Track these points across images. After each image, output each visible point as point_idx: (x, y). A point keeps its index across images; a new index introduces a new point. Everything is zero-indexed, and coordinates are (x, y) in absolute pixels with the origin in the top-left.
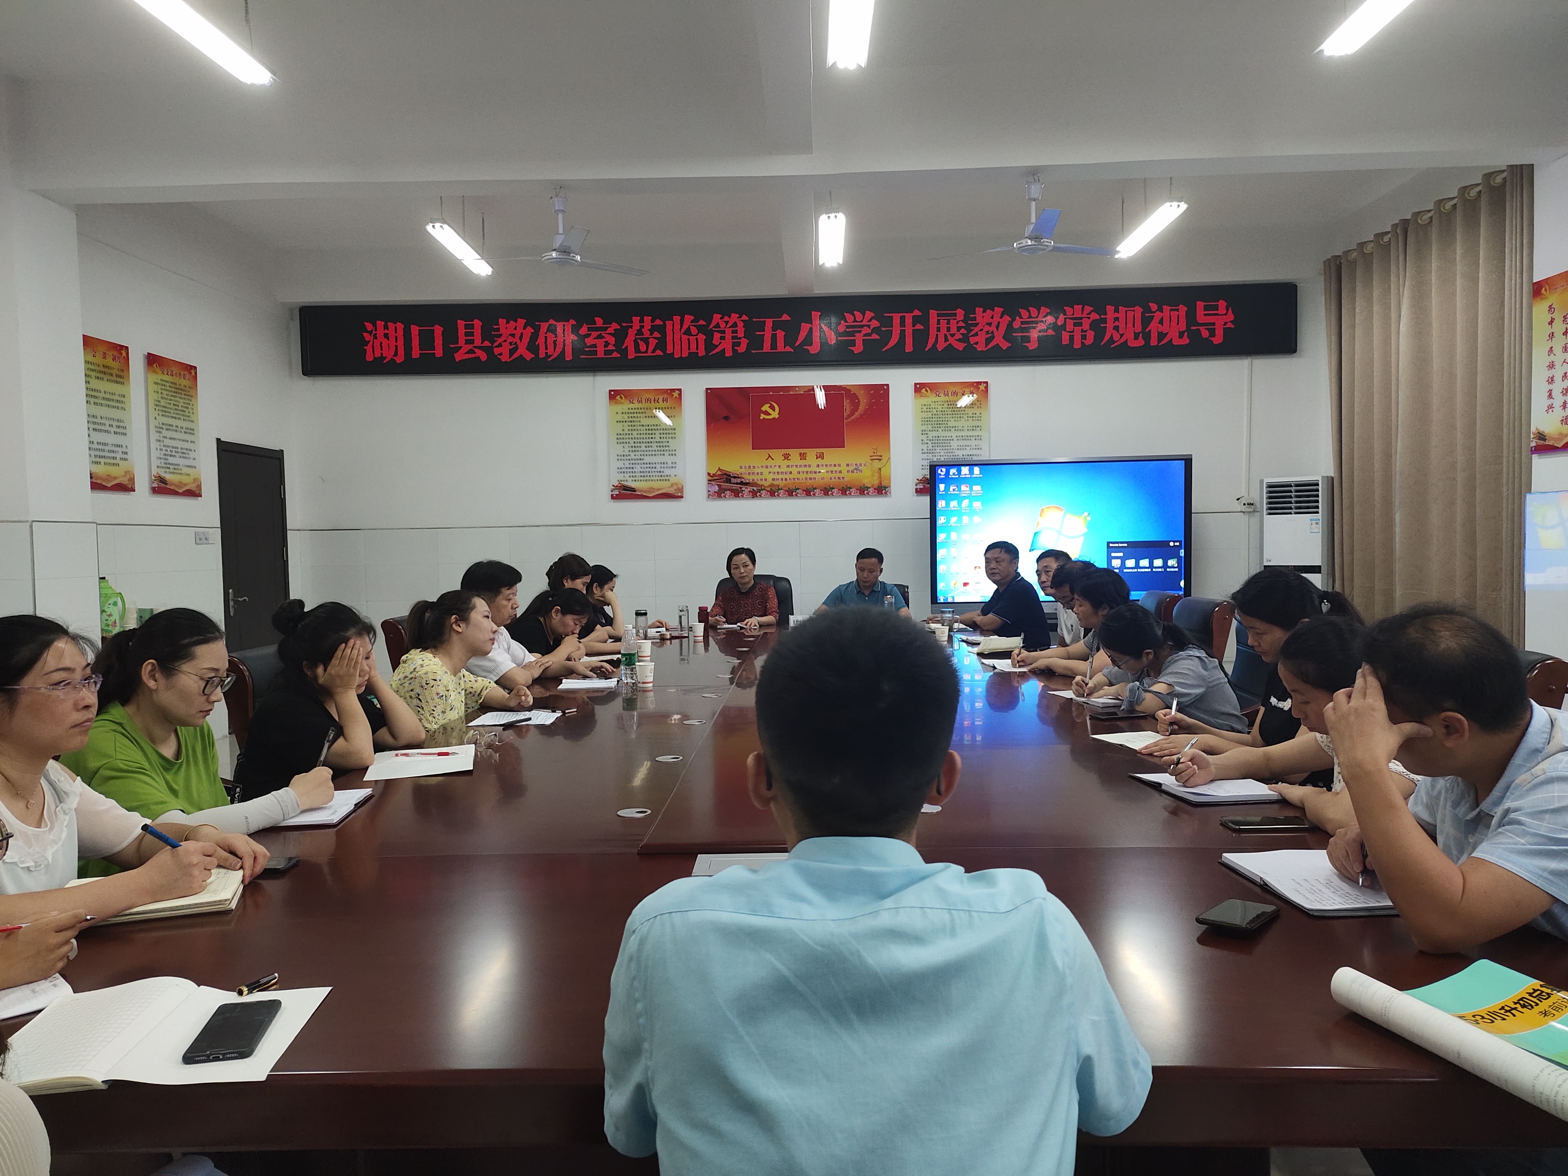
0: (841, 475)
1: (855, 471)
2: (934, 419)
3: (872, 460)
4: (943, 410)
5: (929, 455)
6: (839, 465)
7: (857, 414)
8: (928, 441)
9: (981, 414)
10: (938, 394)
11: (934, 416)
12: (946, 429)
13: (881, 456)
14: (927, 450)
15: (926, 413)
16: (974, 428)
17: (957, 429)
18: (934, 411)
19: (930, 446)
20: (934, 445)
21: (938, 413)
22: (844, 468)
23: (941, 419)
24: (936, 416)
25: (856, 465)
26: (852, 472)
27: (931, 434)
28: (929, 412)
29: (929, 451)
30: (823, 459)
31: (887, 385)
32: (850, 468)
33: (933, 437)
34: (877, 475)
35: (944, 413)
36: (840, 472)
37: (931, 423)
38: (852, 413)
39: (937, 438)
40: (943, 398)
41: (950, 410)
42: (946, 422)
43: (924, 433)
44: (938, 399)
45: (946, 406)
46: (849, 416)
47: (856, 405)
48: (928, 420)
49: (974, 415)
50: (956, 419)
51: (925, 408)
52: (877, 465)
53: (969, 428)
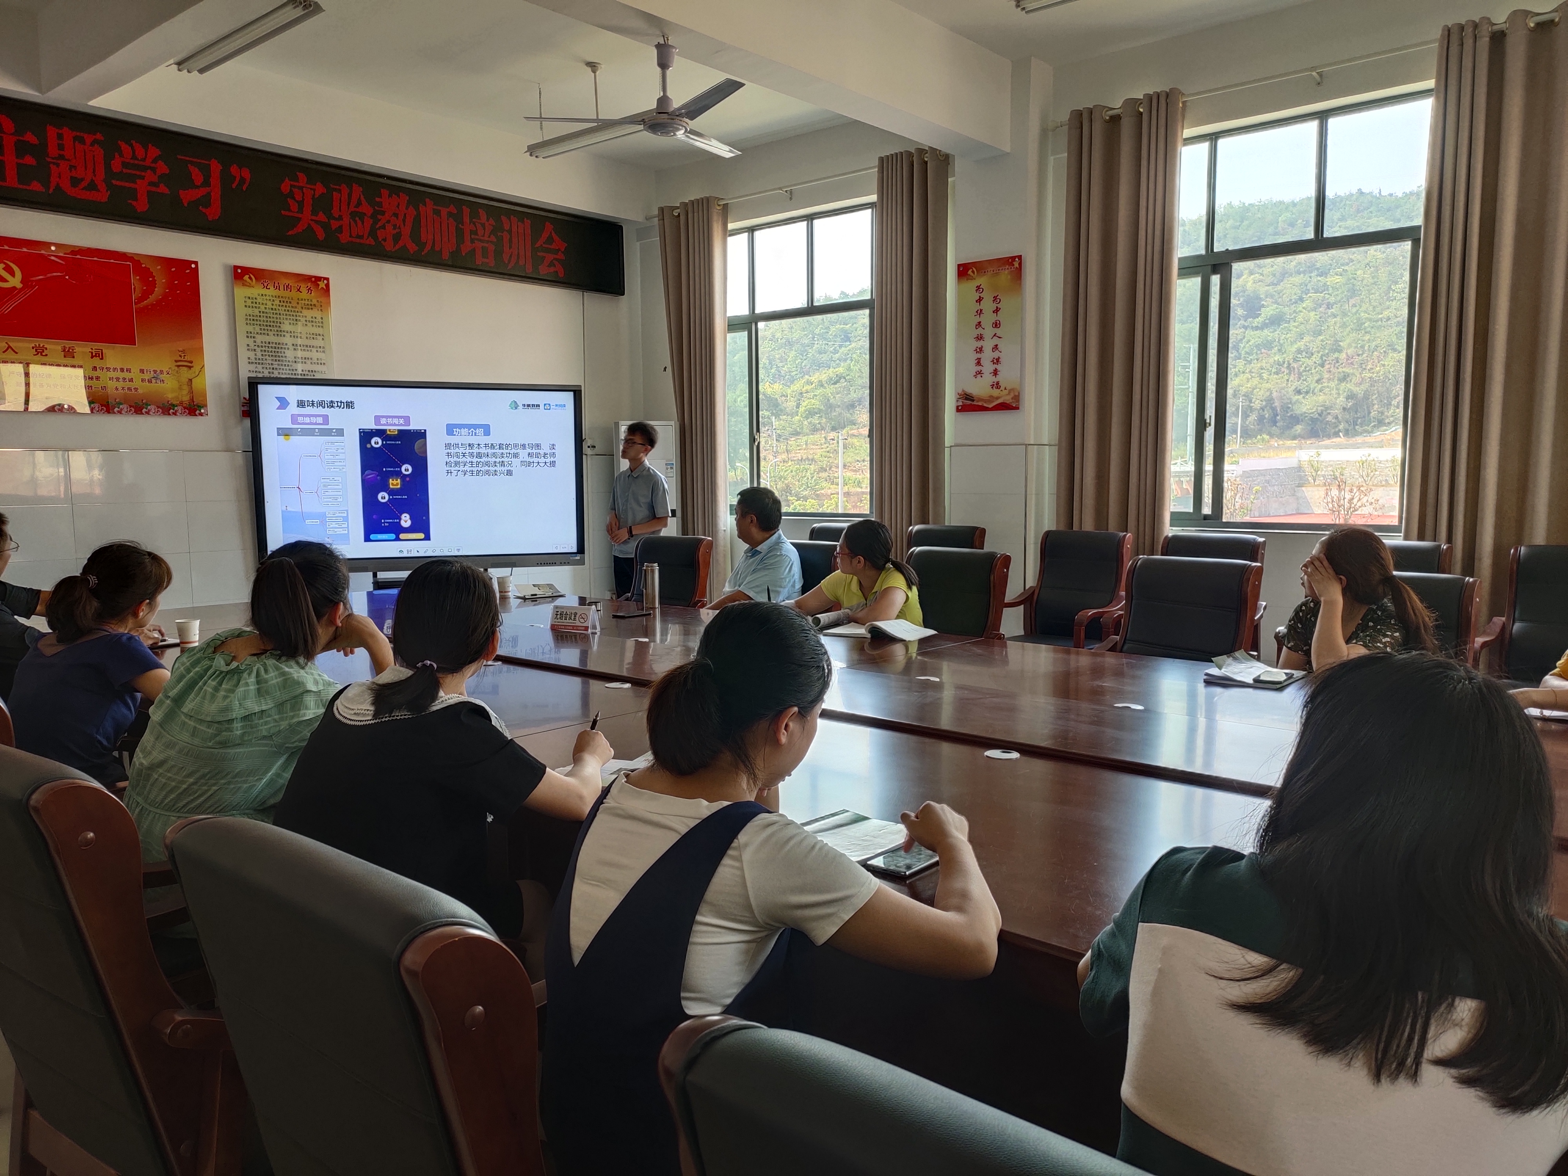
0: (132, 385)
1: (154, 381)
2: (262, 319)
3: (178, 366)
4: (274, 307)
5: (258, 366)
6: (129, 370)
7: (152, 299)
8: (256, 348)
9: (322, 318)
10: (266, 285)
11: (262, 314)
12: (280, 333)
13: (191, 362)
14: (256, 359)
15: (251, 309)
16: (315, 337)
17: (292, 334)
18: (263, 307)
19: (259, 354)
20: (264, 353)
21: (267, 311)
22: (135, 374)
23: (272, 320)
24: (265, 315)
25: (155, 371)
26: (150, 381)
27: (259, 339)
28: (256, 307)
29: (257, 361)
30: (102, 359)
31: (196, 263)
32: (146, 376)
33: (262, 342)
34: (185, 387)
35: (275, 312)
36: (131, 380)
37: (258, 323)
38: (145, 295)
39: (267, 345)
40: (272, 292)
41: (283, 308)
42: (278, 324)
43: (249, 335)
44: (265, 291)
45: (277, 302)
46: (140, 300)
47: (149, 284)
48: (255, 318)
49: (314, 320)
50: (292, 322)
51: (249, 302)
52: (185, 374)
53: (308, 336)
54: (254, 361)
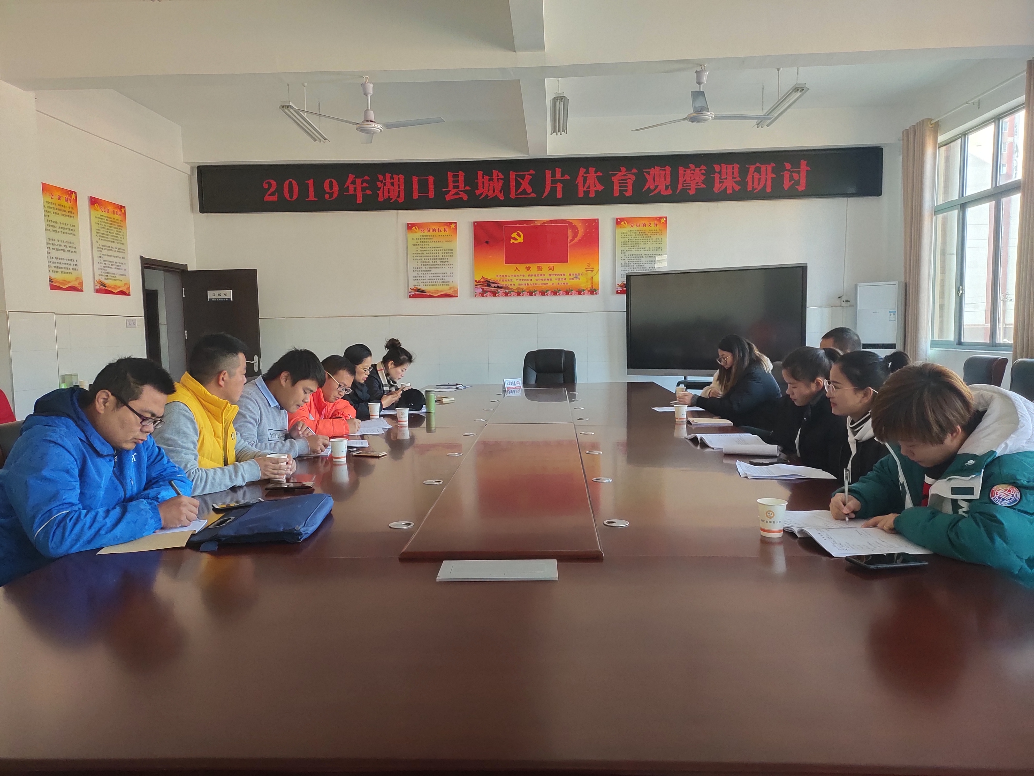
0: (565, 282)
1: (575, 279)
2: (629, 243)
3: (587, 271)
4: (636, 236)
5: (626, 267)
6: (564, 275)
7: (576, 240)
8: (625, 258)
9: (662, 239)
10: (632, 225)
11: (629, 241)
12: (638, 249)
13: (593, 268)
15: (624, 239)
16: (657, 249)
17: (645, 249)
18: (630, 237)
19: (627, 261)
20: (629, 261)
21: (632, 238)
22: (567, 277)
23: (634, 243)
24: (631, 241)
25: (576, 274)
26: (573, 279)
27: (627, 253)
28: (626, 238)
29: (626, 265)
30: (553, 270)
31: (598, 219)
32: (572, 277)
33: (629, 255)
34: (590, 281)
35: (636, 238)
36: (565, 279)
37: (627, 245)
39: (631, 256)
40: (636, 228)
41: (641, 236)
42: (638, 245)
43: (622, 252)
44: (632, 229)
45: (638, 234)
46: (572, 240)
47: (576, 234)
48: (625, 243)
49: (657, 240)
50: (645, 243)
51: (623, 235)
52: (590, 274)
53: (654, 249)
54: (624, 265)
